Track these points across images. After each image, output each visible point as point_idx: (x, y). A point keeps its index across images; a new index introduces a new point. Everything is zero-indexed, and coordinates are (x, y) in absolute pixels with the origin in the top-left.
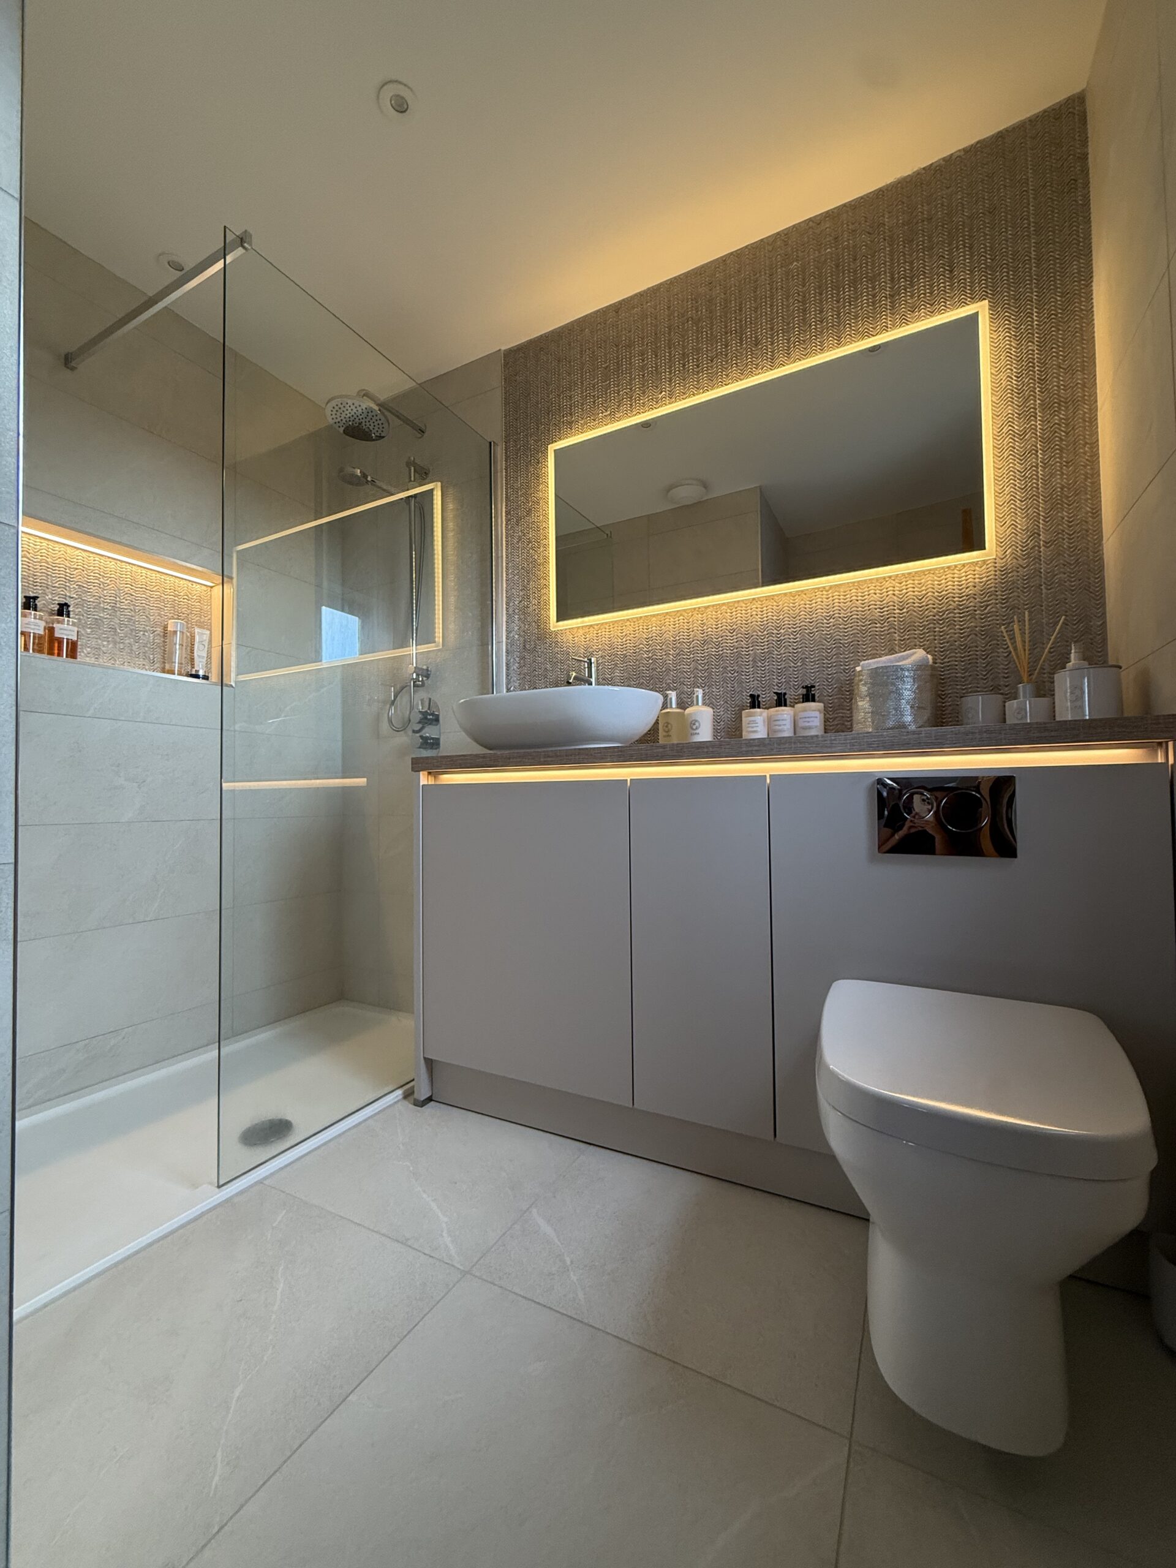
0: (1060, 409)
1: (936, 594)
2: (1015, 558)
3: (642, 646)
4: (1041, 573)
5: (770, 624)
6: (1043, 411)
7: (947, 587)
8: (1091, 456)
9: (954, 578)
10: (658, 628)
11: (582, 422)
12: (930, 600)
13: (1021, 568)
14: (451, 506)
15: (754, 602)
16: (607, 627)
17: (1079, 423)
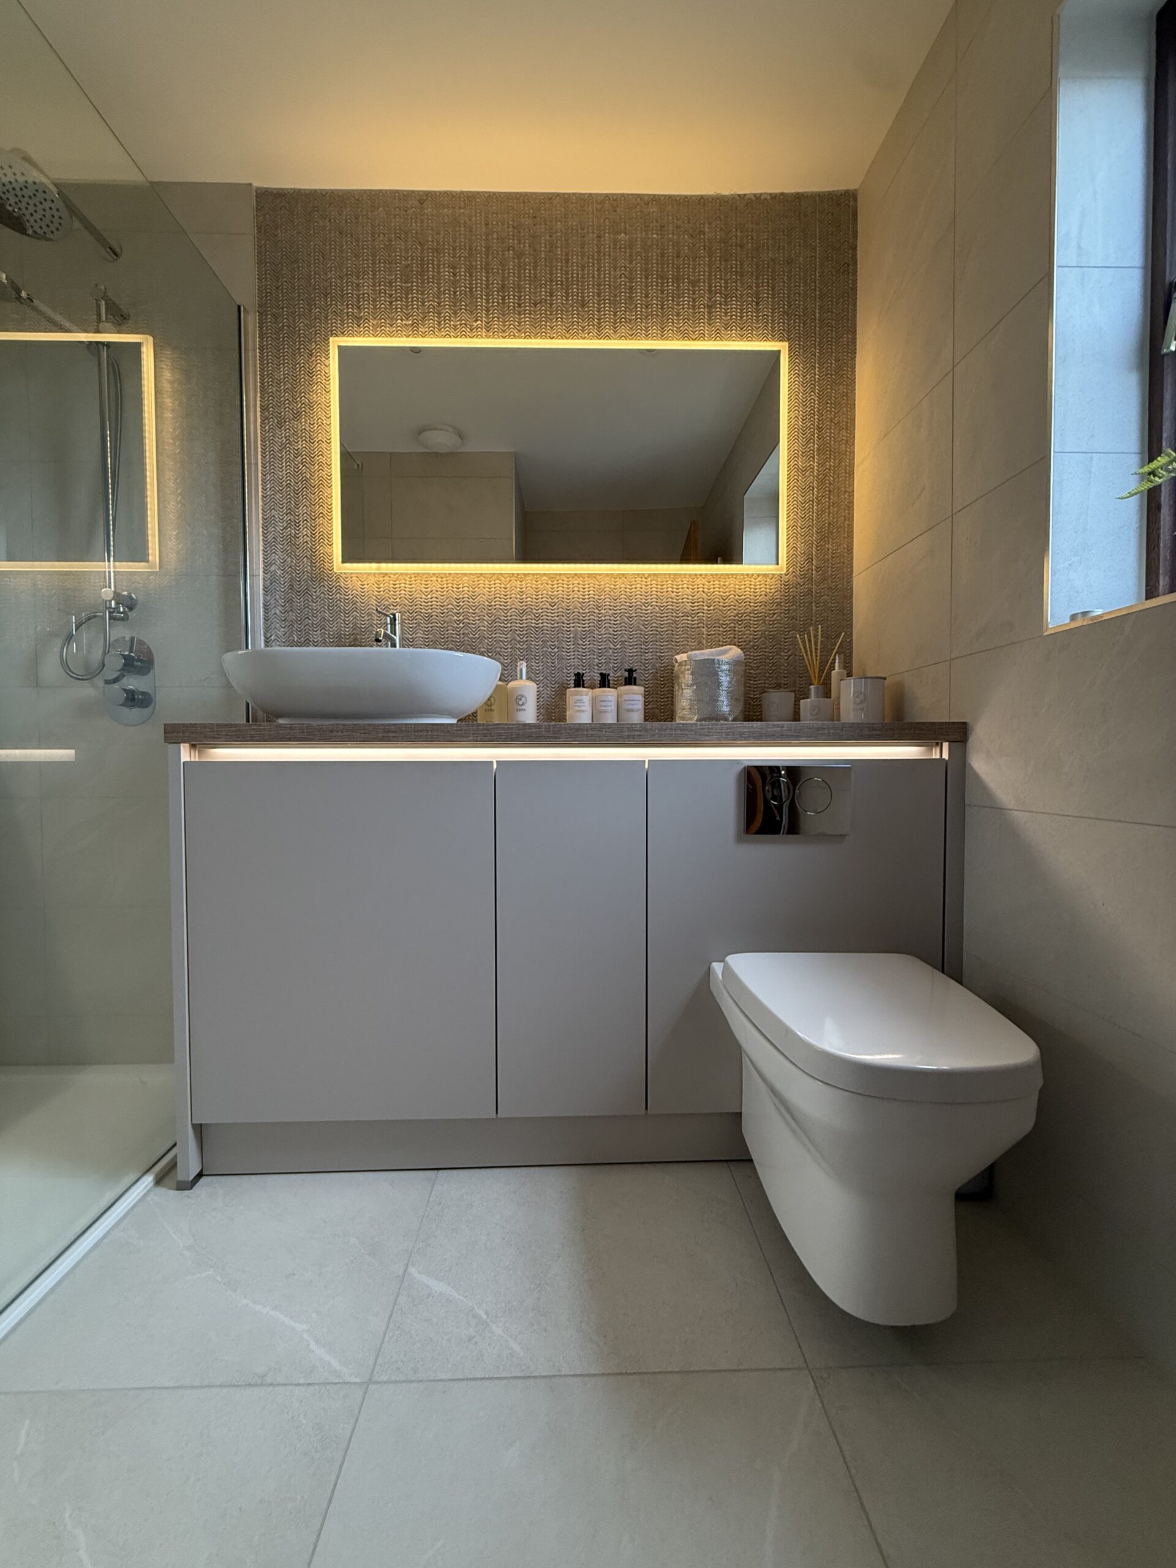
0: (830, 457)
1: (737, 597)
2: (795, 576)
3: (450, 606)
4: (812, 592)
5: (592, 603)
6: (818, 454)
7: (745, 592)
8: (849, 503)
9: (751, 585)
10: (471, 589)
11: (375, 322)
12: (732, 601)
13: (799, 585)
14: (167, 375)
15: (576, 577)
16: (408, 579)
17: (842, 473)
